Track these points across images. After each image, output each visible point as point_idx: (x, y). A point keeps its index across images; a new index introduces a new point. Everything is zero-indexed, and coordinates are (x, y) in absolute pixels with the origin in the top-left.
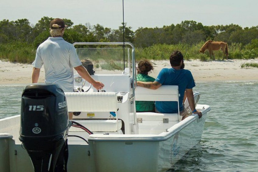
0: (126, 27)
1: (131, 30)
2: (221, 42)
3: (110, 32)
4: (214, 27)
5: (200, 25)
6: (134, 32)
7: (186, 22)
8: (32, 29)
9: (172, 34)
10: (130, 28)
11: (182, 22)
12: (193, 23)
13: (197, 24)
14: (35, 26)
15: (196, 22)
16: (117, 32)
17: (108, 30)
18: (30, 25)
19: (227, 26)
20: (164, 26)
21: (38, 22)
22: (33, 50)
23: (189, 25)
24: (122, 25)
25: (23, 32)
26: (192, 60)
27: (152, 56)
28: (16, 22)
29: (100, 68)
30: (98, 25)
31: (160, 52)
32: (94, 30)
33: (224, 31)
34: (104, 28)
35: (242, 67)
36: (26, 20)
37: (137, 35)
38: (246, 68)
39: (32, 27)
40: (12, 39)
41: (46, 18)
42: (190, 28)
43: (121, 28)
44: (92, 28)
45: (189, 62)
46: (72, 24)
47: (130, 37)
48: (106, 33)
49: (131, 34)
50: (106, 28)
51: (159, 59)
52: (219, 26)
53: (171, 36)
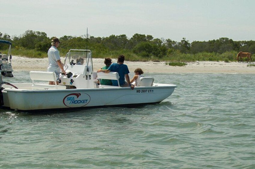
0: (186, 40)
1: (188, 42)
2: (248, 53)
3: (176, 43)
4: (240, 41)
5: (231, 40)
6: (190, 43)
7: (222, 38)
8: (128, 41)
9: (213, 46)
10: (188, 41)
11: (220, 38)
12: (227, 39)
13: (229, 39)
14: (130, 39)
15: (228, 39)
16: (179, 43)
17: (174, 42)
18: (127, 38)
19: (248, 42)
20: (209, 41)
21: (132, 37)
22: (132, 54)
23: (224, 40)
24: (183, 40)
25: (123, 42)
26: (220, 61)
27: (198, 59)
28: (119, 36)
29: (168, 65)
30: (169, 39)
31: (202, 57)
32: (166, 42)
33: (246, 44)
34: (172, 41)
35: (248, 66)
36: (125, 35)
37: (192, 45)
38: (250, 66)
39: (129, 40)
40: (117, 46)
41: (137, 34)
42: (225, 42)
43: (182, 41)
44: (165, 41)
45: (218, 62)
46: (153, 38)
47: (188, 47)
48: (173, 44)
49: (189, 45)
50: (173, 41)
51: (201, 61)
52: (243, 41)
53: (213, 47)
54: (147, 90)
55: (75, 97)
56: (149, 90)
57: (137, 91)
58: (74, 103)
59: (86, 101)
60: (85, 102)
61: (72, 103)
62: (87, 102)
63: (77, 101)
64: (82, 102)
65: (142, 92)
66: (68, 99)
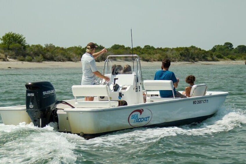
54: (202, 101)
55: (138, 113)
56: (204, 100)
57: (194, 103)
58: (137, 121)
59: (148, 118)
60: (148, 120)
61: (136, 121)
62: (149, 120)
63: (140, 118)
64: (145, 119)
65: (198, 103)
66: (132, 117)
